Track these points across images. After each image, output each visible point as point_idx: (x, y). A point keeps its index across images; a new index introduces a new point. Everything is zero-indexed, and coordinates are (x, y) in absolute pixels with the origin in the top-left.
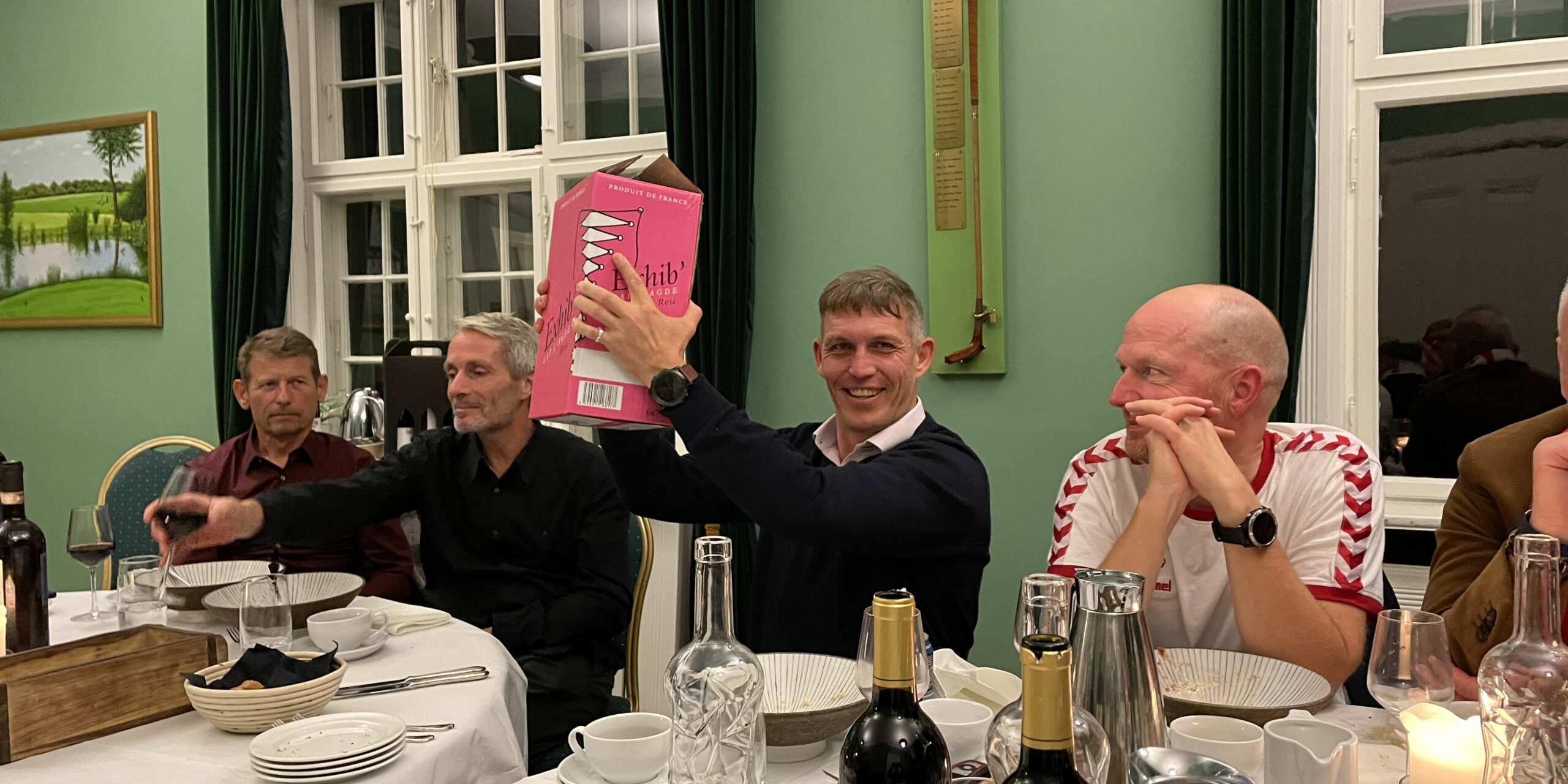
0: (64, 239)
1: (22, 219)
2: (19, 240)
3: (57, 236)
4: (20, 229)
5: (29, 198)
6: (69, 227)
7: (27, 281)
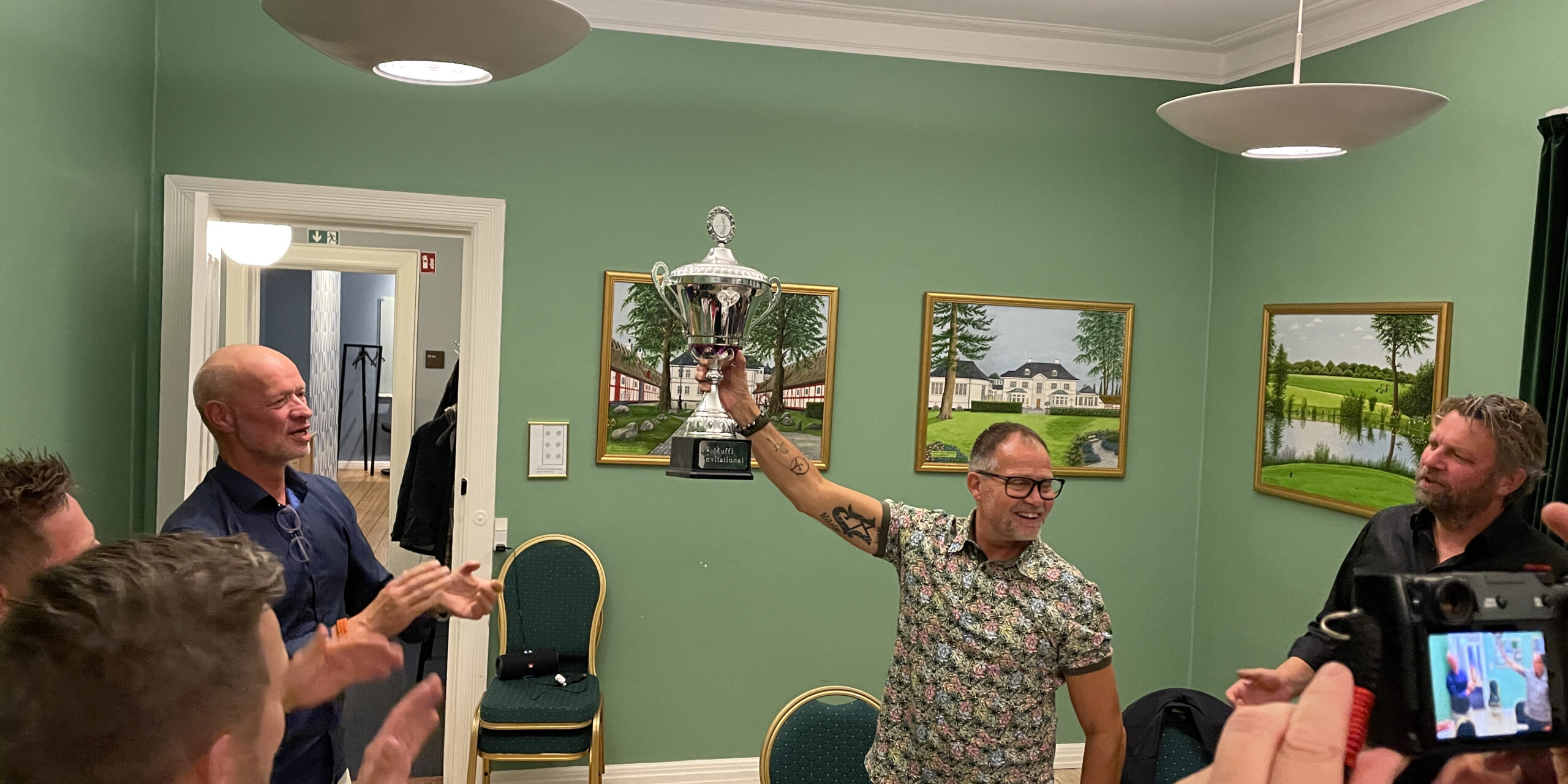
0: (1336, 420)
1: (1293, 392)
2: (1290, 412)
3: (1329, 416)
4: (1291, 401)
5: (1303, 373)
6: (1341, 409)
7: (1294, 454)
